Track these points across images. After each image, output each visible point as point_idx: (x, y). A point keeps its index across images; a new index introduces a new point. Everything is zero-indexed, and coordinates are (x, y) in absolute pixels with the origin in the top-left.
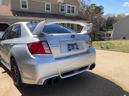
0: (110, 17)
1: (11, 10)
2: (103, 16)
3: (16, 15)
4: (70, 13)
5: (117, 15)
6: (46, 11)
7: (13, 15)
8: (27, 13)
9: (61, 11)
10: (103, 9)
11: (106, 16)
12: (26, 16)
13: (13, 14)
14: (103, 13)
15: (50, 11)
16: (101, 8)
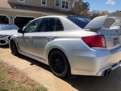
0: (95, 14)
1: (8, 2)
2: (89, 12)
3: (15, 8)
4: (64, 8)
5: (102, 12)
6: (42, 5)
7: (11, 8)
8: (24, 6)
9: (56, 6)
10: (89, 6)
11: (91, 12)
12: (24, 9)
13: (11, 6)
14: (89, 9)
15: (46, 5)
16: (87, 4)
